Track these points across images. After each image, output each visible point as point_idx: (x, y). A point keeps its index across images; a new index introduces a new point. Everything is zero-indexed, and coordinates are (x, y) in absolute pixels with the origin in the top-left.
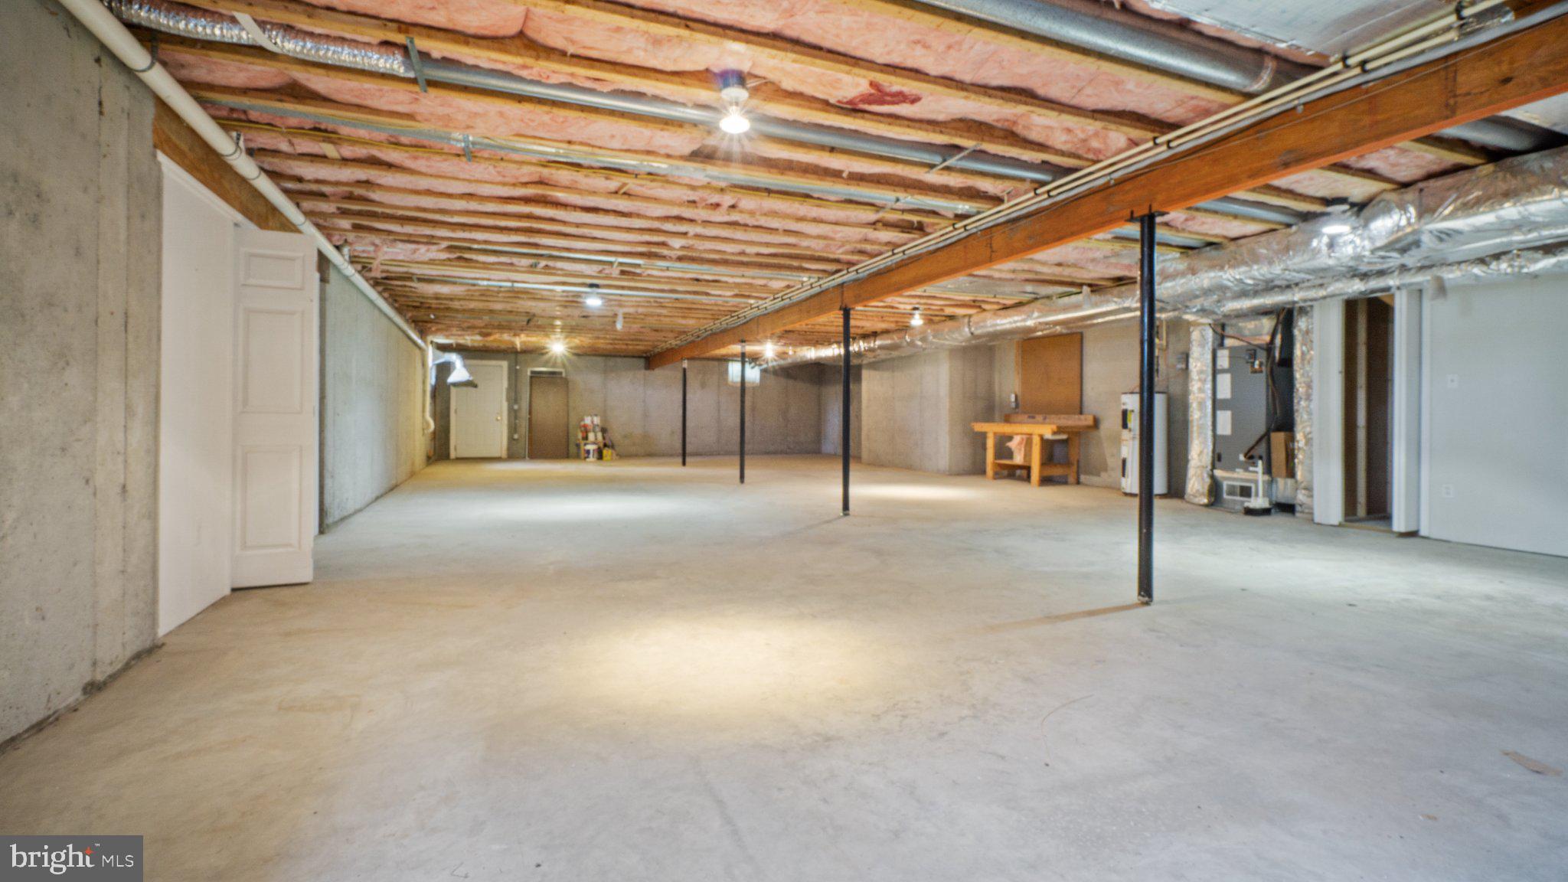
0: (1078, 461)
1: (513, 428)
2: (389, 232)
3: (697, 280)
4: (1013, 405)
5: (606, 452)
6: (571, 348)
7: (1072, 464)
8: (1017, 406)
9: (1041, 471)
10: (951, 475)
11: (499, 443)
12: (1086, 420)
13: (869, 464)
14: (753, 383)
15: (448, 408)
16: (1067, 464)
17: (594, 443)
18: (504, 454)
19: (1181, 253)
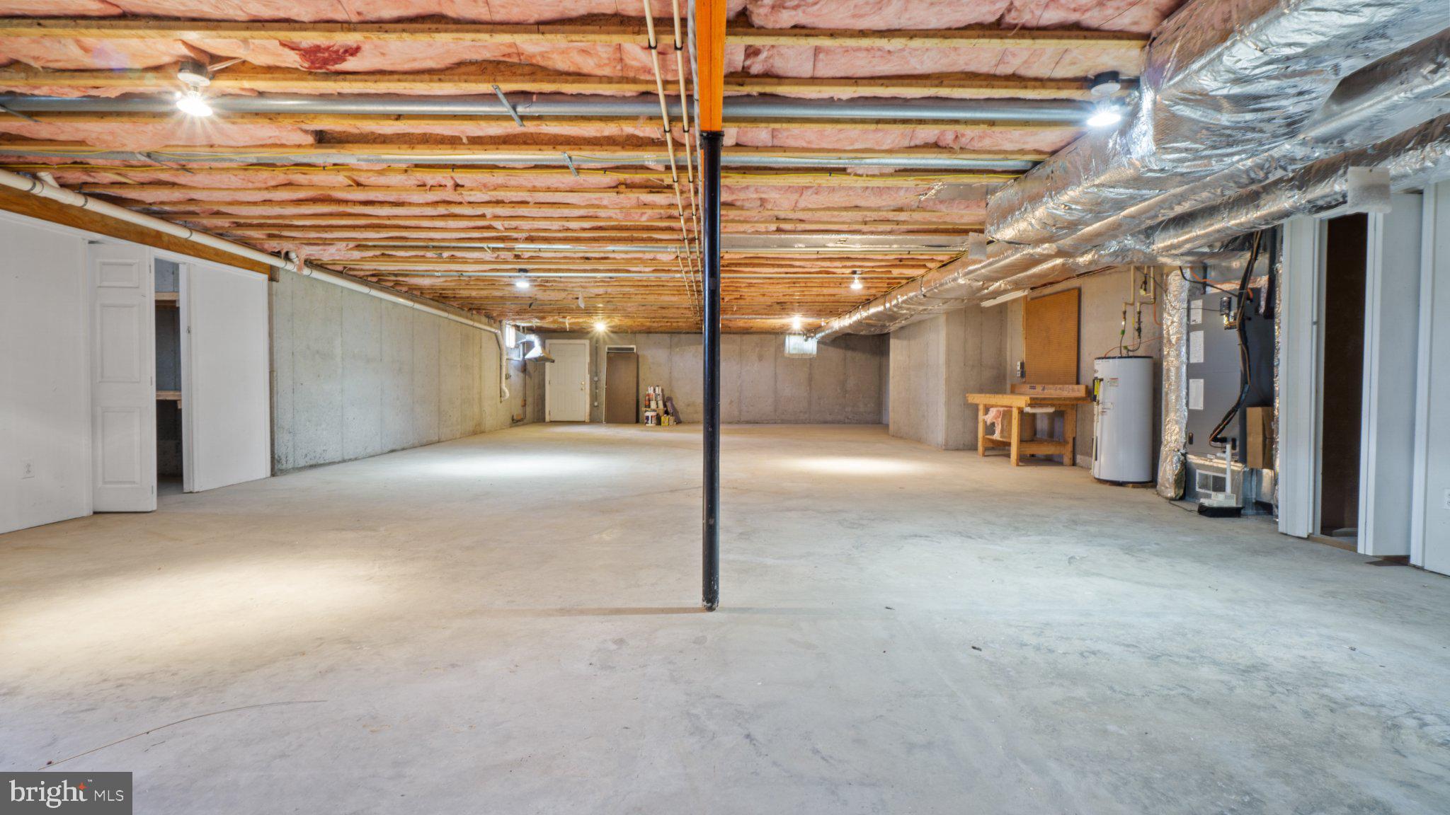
0: (1074, 439)
1: (594, 397)
2: (294, 238)
3: (587, 258)
4: (1019, 374)
5: (664, 418)
6: (610, 327)
7: (1068, 443)
8: (1023, 374)
9: (1019, 448)
10: (947, 449)
11: (583, 411)
12: (1080, 391)
13: (893, 436)
14: (810, 354)
15: (544, 380)
16: (1063, 442)
17: (654, 411)
18: (587, 419)
19: (1015, 179)
